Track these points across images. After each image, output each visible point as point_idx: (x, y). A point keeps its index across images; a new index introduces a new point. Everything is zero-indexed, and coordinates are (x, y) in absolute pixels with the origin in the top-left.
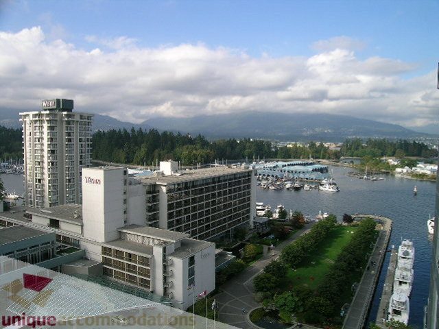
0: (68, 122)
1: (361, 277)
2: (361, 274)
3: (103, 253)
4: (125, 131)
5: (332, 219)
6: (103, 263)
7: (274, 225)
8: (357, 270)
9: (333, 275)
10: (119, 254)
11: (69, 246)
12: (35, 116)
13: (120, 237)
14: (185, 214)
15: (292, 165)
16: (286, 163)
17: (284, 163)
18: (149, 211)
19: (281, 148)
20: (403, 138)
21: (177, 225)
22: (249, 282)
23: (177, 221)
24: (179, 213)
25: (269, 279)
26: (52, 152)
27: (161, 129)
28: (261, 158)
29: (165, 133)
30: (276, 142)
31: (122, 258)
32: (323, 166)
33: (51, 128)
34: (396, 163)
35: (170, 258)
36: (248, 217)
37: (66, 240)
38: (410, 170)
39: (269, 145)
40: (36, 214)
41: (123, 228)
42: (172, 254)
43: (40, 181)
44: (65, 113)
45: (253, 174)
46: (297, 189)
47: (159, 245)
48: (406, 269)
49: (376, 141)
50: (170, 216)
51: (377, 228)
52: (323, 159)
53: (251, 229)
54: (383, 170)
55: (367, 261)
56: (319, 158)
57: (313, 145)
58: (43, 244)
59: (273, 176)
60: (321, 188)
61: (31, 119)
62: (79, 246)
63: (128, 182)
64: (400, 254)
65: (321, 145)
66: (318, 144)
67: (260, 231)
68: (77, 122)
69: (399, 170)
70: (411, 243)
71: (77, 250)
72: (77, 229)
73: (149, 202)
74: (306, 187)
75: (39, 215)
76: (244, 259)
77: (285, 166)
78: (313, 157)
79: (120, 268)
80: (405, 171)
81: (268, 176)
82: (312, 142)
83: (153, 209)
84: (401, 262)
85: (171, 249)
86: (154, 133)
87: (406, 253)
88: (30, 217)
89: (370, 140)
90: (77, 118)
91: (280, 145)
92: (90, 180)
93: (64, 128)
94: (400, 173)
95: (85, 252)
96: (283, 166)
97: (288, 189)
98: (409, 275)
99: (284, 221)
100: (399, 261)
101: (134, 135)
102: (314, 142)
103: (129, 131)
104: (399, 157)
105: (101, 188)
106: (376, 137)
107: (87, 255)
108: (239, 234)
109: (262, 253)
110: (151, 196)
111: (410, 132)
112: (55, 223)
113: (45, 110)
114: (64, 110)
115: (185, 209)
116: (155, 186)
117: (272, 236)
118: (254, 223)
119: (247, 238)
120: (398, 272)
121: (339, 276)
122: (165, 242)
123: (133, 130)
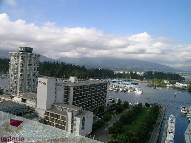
0: (30, 57)
1: (153, 129)
2: (153, 128)
3: (45, 114)
4: (51, 62)
5: (140, 105)
6: (45, 119)
7: (116, 106)
8: (152, 126)
9: (142, 127)
10: (52, 115)
11: (30, 111)
12: (16, 54)
13: (53, 108)
14: (80, 99)
15: (123, 81)
16: (120, 80)
17: (119, 80)
18: (65, 97)
19: (118, 74)
20: (170, 72)
21: (76, 104)
22: (107, 129)
23: (77, 102)
24: (77, 99)
25: (115, 128)
26: (22, 70)
27: (66, 62)
28: (109, 77)
29: (68, 64)
30: (116, 71)
31: (54, 117)
32: (136, 82)
33: (23, 59)
34: (167, 82)
35: (75, 117)
36: (105, 102)
37: (29, 108)
38: (173, 86)
39: (113, 72)
40: (15, 96)
41: (54, 104)
42: (75, 116)
43: (15, 82)
44: (29, 53)
45: (108, 84)
46: (125, 91)
47: (70, 112)
48: (172, 127)
49: (158, 72)
50: (74, 100)
51: (159, 110)
52: (136, 79)
53: (106, 108)
54: (162, 85)
55: (156, 123)
56: (134, 79)
57: (131, 73)
58: (19, 109)
59: (114, 85)
60: (135, 91)
61: (14, 55)
62: (34, 110)
63: (57, 84)
64: (169, 120)
65: (135, 73)
66: (134, 72)
67: (110, 108)
68: (34, 57)
69: (168, 85)
70: (174, 116)
71: (34, 112)
72: (34, 104)
73: (65, 93)
74: (129, 90)
75: (17, 96)
76: (104, 120)
77: (120, 81)
78: (131, 78)
79: (52, 121)
80: (171, 86)
81: (113, 85)
82: (131, 72)
83: (66, 96)
84: (170, 124)
85: (75, 114)
86: (63, 64)
87: (172, 120)
88: (13, 97)
89: (156, 72)
90: (34, 56)
91: (117, 72)
92: (41, 83)
93: (28, 60)
94: (169, 87)
95: (37, 113)
96: (119, 81)
97: (121, 91)
98: (174, 130)
99: (120, 105)
100: (169, 123)
101: (54, 64)
102: (132, 71)
103: (52, 62)
104: (168, 80)
105: (46, 86)
106: (158, 71)
107: (38, 115)
108: (101, 109)
109: (111, 118)
110: (66, 91)
111: (173, 69)
112: (24, 100)
113: (20, 52)
114: (28, 52)
115: (80, 97)
116: (68, 86)
117: (115, 111)
118: (108, 105)
119: (105, 111)
120: (169, 128)
121: (145, 128)
122: (73, 111)
123: (54, 62)
